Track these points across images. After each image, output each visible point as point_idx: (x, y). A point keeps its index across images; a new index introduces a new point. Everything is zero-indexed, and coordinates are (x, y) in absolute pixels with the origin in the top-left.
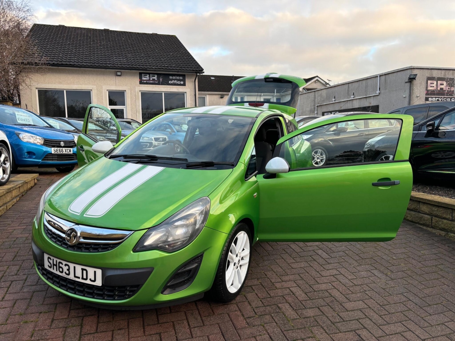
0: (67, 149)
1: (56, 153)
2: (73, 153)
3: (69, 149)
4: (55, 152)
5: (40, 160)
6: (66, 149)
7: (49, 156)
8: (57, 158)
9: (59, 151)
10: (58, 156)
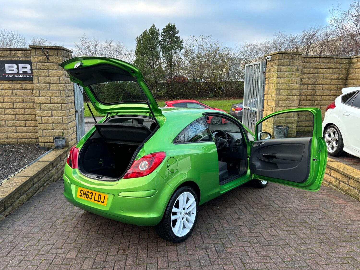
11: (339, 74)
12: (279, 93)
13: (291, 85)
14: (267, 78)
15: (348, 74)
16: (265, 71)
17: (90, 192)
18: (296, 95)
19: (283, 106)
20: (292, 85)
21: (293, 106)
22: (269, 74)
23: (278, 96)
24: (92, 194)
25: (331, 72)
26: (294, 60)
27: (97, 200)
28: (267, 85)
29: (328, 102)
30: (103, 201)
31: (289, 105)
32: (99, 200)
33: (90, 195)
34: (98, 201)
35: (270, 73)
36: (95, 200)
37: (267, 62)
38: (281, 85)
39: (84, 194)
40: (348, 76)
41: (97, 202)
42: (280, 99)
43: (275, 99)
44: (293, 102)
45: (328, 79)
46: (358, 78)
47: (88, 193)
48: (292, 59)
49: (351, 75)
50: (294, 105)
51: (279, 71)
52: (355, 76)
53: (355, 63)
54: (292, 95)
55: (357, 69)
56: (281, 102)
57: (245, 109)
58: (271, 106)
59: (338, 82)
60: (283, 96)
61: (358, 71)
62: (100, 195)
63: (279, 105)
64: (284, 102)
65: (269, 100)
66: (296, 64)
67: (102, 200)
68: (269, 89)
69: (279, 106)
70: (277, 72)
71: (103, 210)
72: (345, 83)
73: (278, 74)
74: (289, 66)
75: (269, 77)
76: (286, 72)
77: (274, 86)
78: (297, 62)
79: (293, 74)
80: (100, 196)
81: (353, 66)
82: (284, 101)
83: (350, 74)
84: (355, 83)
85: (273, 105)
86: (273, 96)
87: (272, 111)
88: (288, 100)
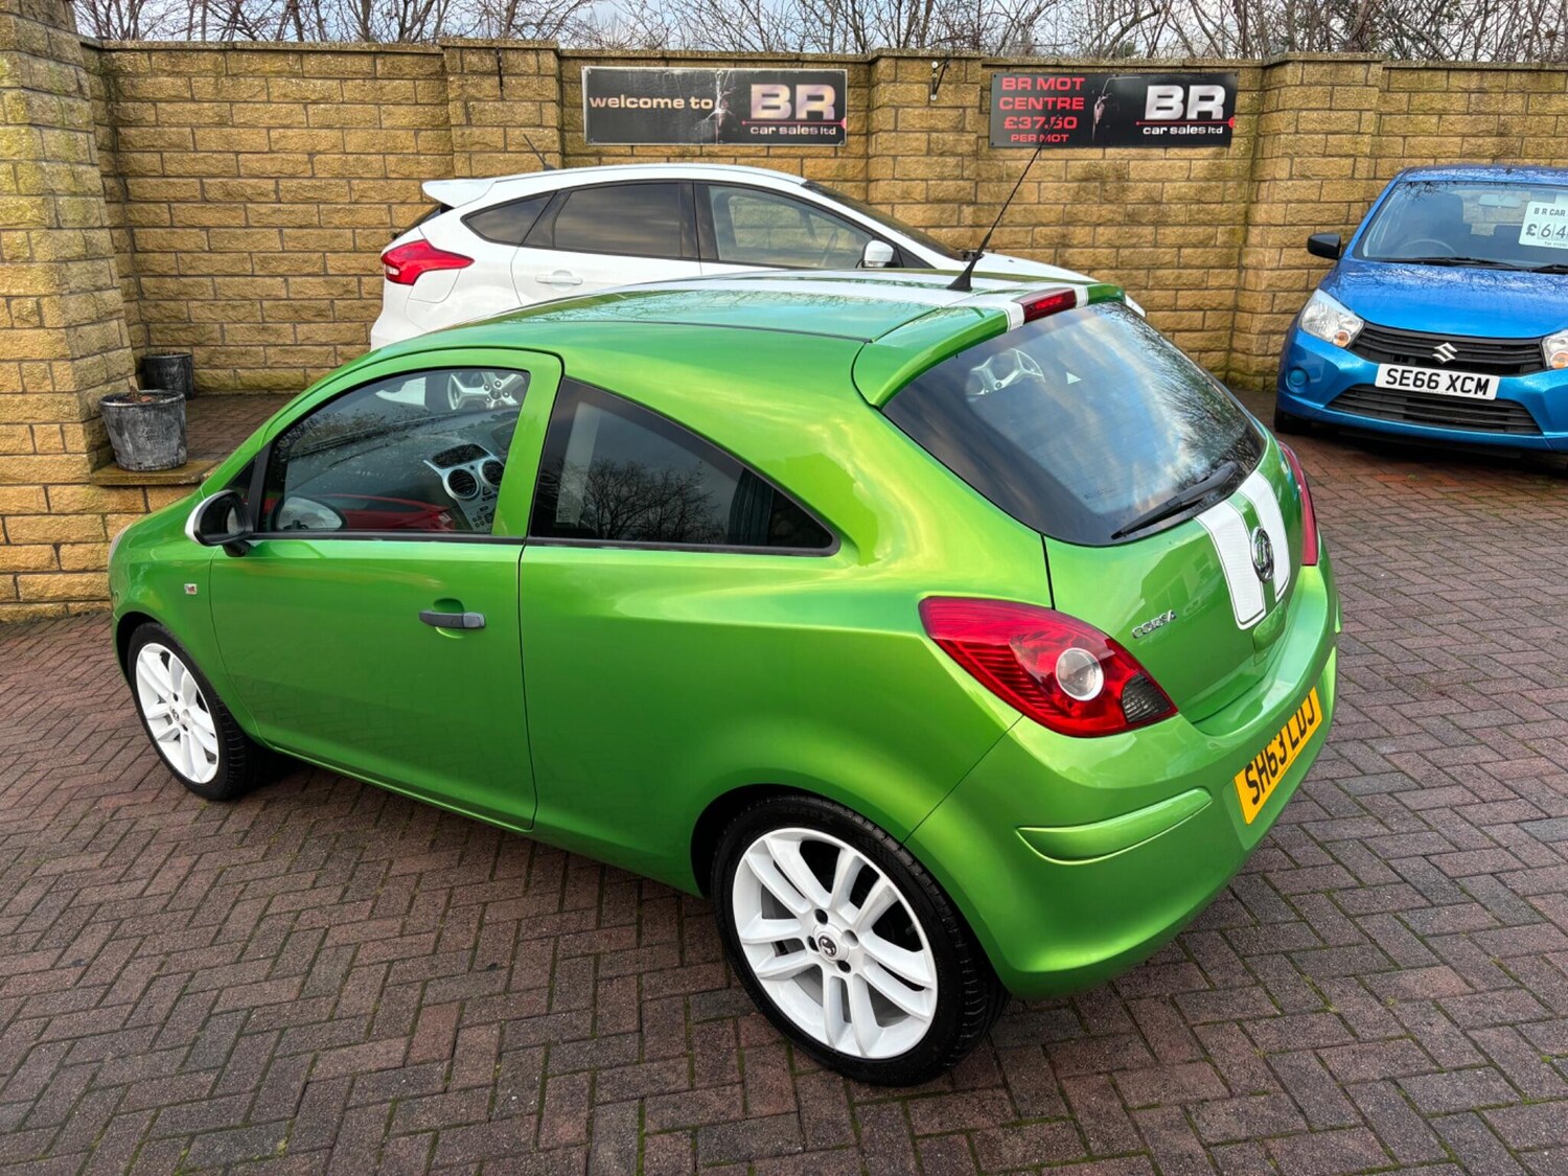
0: (1463, 375)
1: (1396, 386)
2: (1496, 399)
3: (1476, 376)
4: (1392, 380)
5: (1320, 406)
6: (1455, 374)
7: (1358, 391)
8: (1408, 408)
9: (1416, 379)
10: (1409, 400)
12: (56, 216)
13: (81, 168)
15: (117, 123)
17: (1273, 739)
18: (102, 227)
19: (83, 291)
20: (83, 168)
23: (56, 233)
26: (56, 27)
27: (1299, 735)
31: (99, 283)
32: (1302, 726)
33: (1276, 747)
34: (1302, 734)
36: (1294, 745)
38: (52, 167)
39: (1260, 773)
40: (116, 132)
41: (1301, 744)
42: (67, 253)
43: (43, 252)
46: (178, 146)
47: (1270, 751)
48: (52, 21)
49: (133, 131)
50: (109, 282)
51: (26, 82)
52: (161, 135)
53: (137, 75)
54: (93, 228)
55: (160, 105)
56: (75, 268)
58: (8, 298)
60: (71, 234)
61: (172, 114)
62: (1300, 707)
63: (72, 285)
64: (80, 265)
67: (1308, 713)
69: (71, 293)
70: (23, 87)
73: (27, 105)
74: (50, 58)
76: (49, 92)
77: (14, 174)
78: (67, 42)
79: (71, 109)
80: (1299, 710)
81: (133, 86)
82: (79, 259)
83: (129, 124)
84: (171, 168)
85: (42, 290)
86: (21, 234)
87: (41, 326)
88: (89, 255)
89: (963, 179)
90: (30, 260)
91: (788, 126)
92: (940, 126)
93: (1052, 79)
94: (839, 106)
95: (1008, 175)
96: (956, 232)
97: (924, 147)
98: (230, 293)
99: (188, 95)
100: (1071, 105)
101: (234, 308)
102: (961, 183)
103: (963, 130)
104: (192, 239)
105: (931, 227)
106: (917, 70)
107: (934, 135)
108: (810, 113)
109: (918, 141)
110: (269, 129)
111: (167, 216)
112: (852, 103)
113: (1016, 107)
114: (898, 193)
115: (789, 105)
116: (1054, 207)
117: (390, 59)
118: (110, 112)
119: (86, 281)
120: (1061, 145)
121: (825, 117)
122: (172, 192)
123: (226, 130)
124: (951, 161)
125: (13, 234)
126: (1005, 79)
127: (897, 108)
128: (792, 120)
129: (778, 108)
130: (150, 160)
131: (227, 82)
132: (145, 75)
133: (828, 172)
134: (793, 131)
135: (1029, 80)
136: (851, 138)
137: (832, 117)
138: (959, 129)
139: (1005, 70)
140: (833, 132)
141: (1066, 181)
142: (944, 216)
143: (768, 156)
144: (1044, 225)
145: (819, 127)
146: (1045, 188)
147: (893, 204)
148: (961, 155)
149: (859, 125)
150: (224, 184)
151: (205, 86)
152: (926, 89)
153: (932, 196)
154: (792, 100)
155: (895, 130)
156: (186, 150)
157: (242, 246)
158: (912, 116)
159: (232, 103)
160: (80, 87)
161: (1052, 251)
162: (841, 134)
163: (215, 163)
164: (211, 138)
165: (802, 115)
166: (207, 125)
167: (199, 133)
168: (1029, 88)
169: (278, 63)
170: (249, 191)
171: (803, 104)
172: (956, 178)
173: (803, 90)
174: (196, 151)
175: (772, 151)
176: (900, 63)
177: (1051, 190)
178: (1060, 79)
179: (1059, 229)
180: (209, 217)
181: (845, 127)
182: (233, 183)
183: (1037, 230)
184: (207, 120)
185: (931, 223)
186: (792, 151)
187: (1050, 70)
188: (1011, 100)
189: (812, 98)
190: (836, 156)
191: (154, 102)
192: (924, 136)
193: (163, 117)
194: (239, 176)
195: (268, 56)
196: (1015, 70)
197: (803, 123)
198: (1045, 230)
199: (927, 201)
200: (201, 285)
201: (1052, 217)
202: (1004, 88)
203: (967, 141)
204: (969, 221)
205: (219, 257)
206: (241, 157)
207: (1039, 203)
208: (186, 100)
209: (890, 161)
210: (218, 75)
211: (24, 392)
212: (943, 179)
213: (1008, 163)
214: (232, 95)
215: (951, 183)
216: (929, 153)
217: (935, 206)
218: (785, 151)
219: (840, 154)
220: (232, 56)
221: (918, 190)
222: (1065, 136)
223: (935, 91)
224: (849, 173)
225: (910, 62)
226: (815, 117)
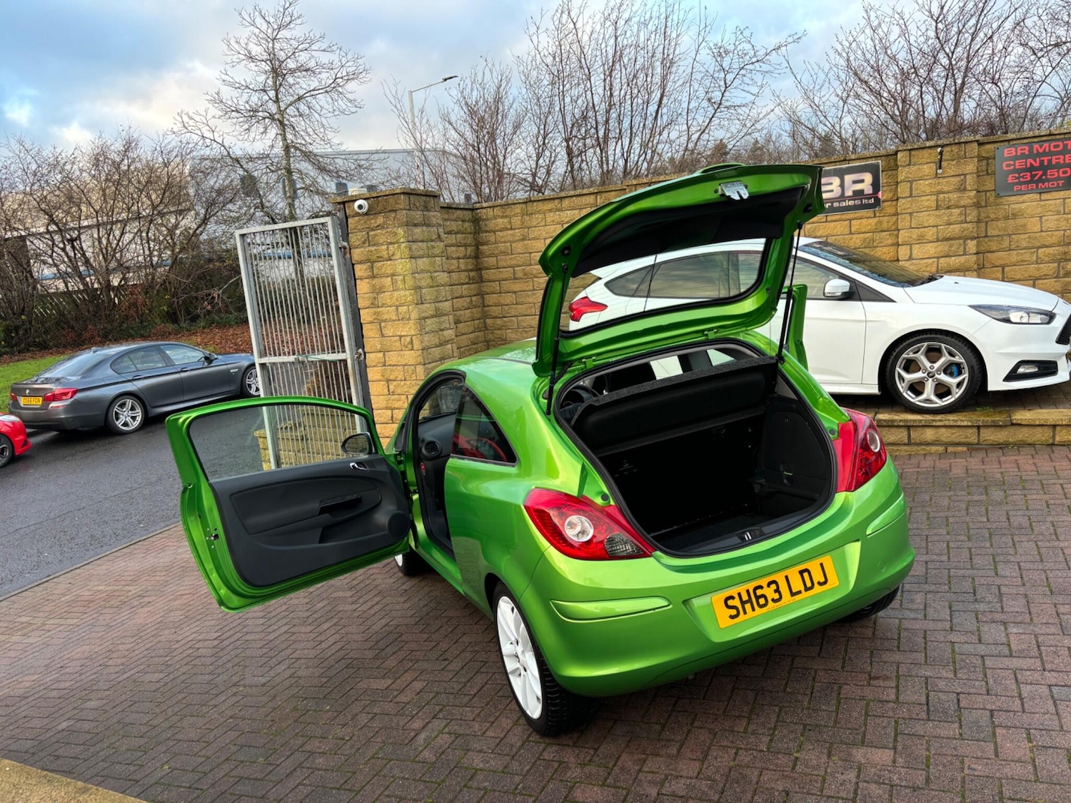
11: (465, 246)
12: (421, 298)
13: (436, 274)
14: (360, 263)
15: (478, 244)
16: (345, 244)
17: (765, 585)
18: (446, 300)
19: (433, 332)
20: (438, 274)
21: (448, 329)
22: (371, 251)
23: (420, 306)
24: (773, 587)
25: (454, 241)
26: (429, 211)
27: (802, 588)
28: (367, 280)
29: (462, 312)
30: (823, 580)
31: (442, 327)
32: (809, 584)
33: (770, 593)
34: (807, 589)
35: (373, 248)
36: (793, 594)
37: (347, 218)
38: (421, 276)
39: (743, 603)
40: (478, 249)
41: (805, 595)
42: (426, 315)
43: (414, 315)
44: (445, 318)
45: (453, 258)
46: (504, 252)
47: (759, 592)
48: (426, 208)
49: (485, 247)
50: (448, 326)
51: (410, 239)
52: (497, 248)
53: (488, 220)
54: (441, 301)
55: (497, 233)
56: (429, 321)
57: (263, 366)
58: (401, 337)
59: (467, 264)
60: (428, 306)
61: (502, 237)
62: (807, 570)
63: (427, 329)
64: (432, 320)
65: (385, 321)
66: (434, 221)
67: (818, 577)
68: (377, 291)
69: (427, 333)
71: (837, 600)
72: (477, 265)
73: (410, 249)
74: (423, 225)
75: (374, 258)
76: (422, 241)
77: (404, 280)
78: (434, 216)
79: (433, 247)
80: (806, 575)
81: (486, 225)
82: (432, 317)
83: (483, 244)
84: (501, 264)
85: (413, 333)
86: (406, 307)
87: (412, 349)
88: (438, 314)
89: (966, 222)
90: (409, 319)
91: (839, 202)
92: (946, 189)
93: (1046, 145)
94: (876, 185)
95: (1013, 214)
96: (963, 259)
97: (934, 205)
98: (524, 325)
99: (509, 227)
100: (1064, 160)
101: (526, 332)
102: (965, 225)
103: (965, 190)
104: (508, 298)
105: (943, 257)
106: (926, 155)
107: (941, 196)
108: (854, 192)
109: (930, 201)
110: (545, 239)
111: (498, 288)
112: (885, 181)
113: (1017, 167)
114: (915, 237)
115: (839, 188)
116: (1057, 233)
117: (604, 195)
118: (476, 239)
119: (435, 327)
120: (1058, 189)
121: (866, 192)
122: (501, 276)
123: (526, 242)
124: (956, 211)
125: (403, 308)
126: (1006, 150)
127: (911, 182)
128: (842, 197)
129: (832, 191)
130: (492, 261)
131: (527, 218)
132: (491, 219)
133: (869, 227)
134: (844, 204)
135: (1027, 148)
136: (886, 204)
137: (871, 192)
138: (962, 189)
139: (1007, 143)
140: (872, 201)
141: (1064, 213)
142: (952, 249)
143: (826, 221)
144: (1047, 247)
145: (861, 200)
146: (1047, 220)
147: (911, 245)
148: (964, 206)
149: (891, 195)
150: (524, 270)
151: (516, 221)
152: (933, 166)
153: (941, 237)
154: (842, 185)
155: (911, 196)
156: (508, 254)
157: (531, 300)
158: (923, 186)
159: (529, 228)
160: (439, 236)
161: (1056, 264)
162: (878, 202)
163: (519, 259)
164: (519, 247)
165: (849, 193)
166: (518, 241)
167: (514, 245)
168: (1027, 153)
169: (550, 205)
170: (535, 271)
171: (849, 187)
172: (961, 222)
173: (849, 178)
174: (512, 254)
175: (829, 218)
176: (913, 153)
177: (1051, 221)
178: (1052, 145)
179: (1061, 249)
180: (516, 287)
181: (880, 197)
182: (528, 268)
183: (1040, 251)
184: (517, 238)
185: (942, 254)
186: (843, 217)
187: (1044, 138)
188: (1012, 163)
189: (855, 182)
190: (875, 216)
191: (494, 232)
192: (934, 198)
193: (498, 239)
194: (531, 265)
195: (545, 202)
196: (1015, 142)
197: (850, 198)
198: (1051, 250)
199: (938, 240)
200: (512, 321)
201: (1054, 240)
202: (1006, 155)
203: (968, 197)
204: (974, 250)
205: (520, 306)
206: (532, 255)
207: (1042, 231)
208: (508, 229)
209: (908, 217)
210: (523, 215)
211: (405, 380)
212: (950, 224)
213: (1013, 206)
214: (529, 224)
215: (957, 226)
216: (937, 208)
217: (945, 243)
218: (838, 217)
219: (878, 215)
220: (530, 204)
221: (930, 233)
222: (1061, 182)
223: (940, 168)
224: (885, 226)
225: (921, 151)
226: (858, 194)
